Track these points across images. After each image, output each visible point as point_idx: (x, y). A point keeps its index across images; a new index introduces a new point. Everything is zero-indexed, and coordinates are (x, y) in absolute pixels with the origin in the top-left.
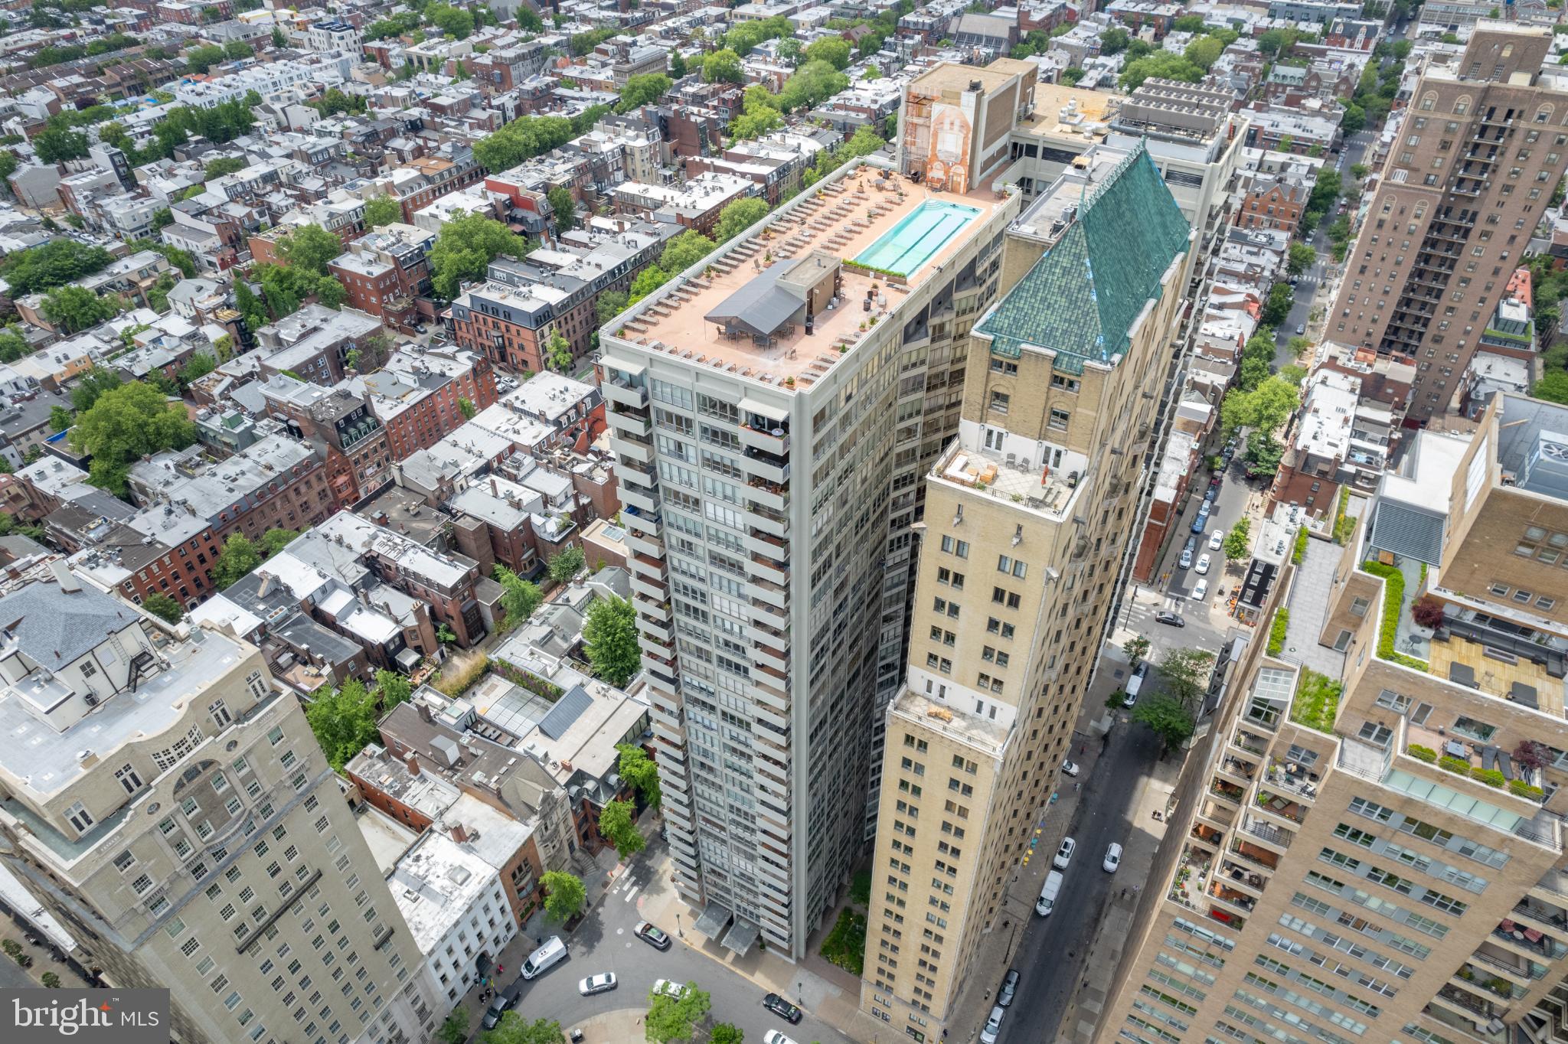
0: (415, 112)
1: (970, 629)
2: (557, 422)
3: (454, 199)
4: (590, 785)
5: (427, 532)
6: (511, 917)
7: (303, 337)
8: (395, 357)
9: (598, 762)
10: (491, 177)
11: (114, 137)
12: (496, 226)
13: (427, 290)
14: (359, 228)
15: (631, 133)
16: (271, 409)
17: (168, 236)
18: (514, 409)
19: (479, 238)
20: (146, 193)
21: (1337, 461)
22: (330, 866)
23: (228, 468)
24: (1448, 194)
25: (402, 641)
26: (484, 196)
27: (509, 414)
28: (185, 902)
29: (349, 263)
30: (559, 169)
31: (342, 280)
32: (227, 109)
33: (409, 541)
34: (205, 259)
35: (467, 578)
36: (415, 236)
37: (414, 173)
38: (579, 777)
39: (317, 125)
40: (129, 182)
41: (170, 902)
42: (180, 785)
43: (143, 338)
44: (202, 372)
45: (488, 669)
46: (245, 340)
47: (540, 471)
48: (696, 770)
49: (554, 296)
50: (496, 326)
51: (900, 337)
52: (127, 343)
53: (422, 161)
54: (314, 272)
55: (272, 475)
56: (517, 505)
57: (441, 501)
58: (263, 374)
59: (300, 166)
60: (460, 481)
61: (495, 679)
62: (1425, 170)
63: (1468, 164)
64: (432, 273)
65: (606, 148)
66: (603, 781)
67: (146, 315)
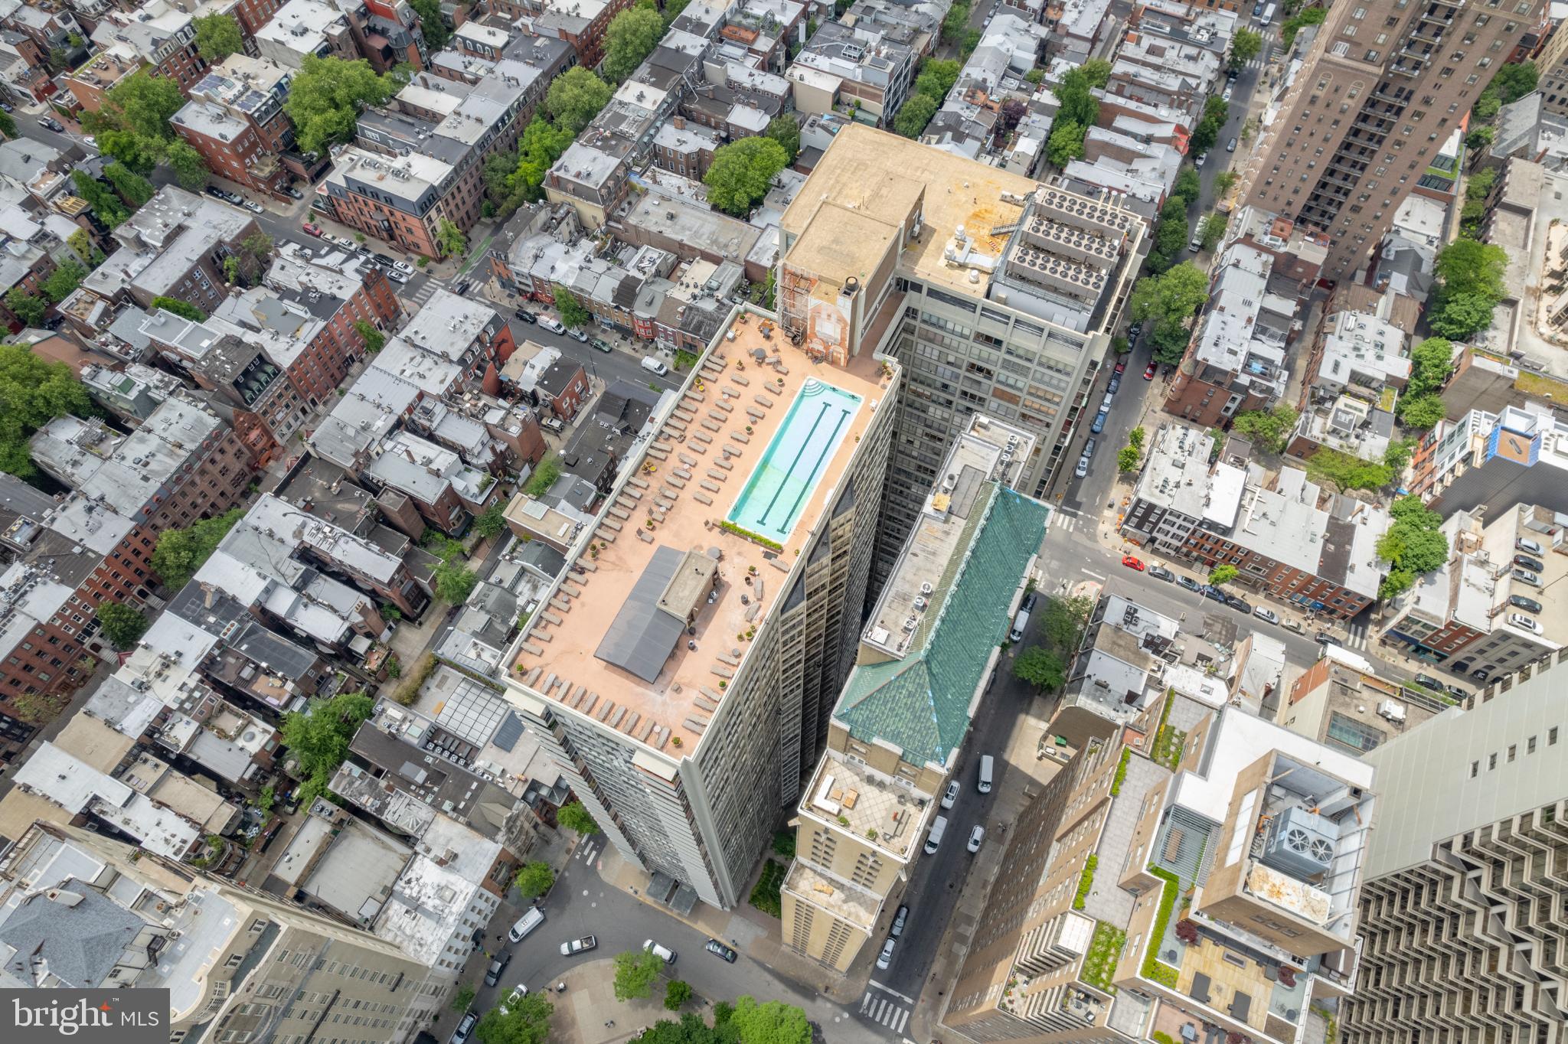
2: (462, 361)
4: (544, 792)
5: (352, 516)
6: (494, 899)
7: (169, 240)
8: (276, 264)
9: (549, 773)
13: (293, 147)
14: (193, 67)
18: (416, 347)
22: (345, 982)
23: (135, 448)
24: (1386, 72)
25: (352, 633)
27: (412, 352)
29: (196, 120)
33: (338, 529)
35: (401, 568)
36: (263, 77)
38: (534, 786)
44: (66, 291)
45: (438, 663)
46: (104, 242)
47: (453, 418)
49: (437, 171)
50: (378, 209)
54: (158, 140)
55: (184, 454)
56: (436, 472)
57: (361, 475)
58: (137, 298)
60: (375, 448)
61: (445, 676)
62: (1367, 46)
63: (1412, 44)
64: (295, 128)
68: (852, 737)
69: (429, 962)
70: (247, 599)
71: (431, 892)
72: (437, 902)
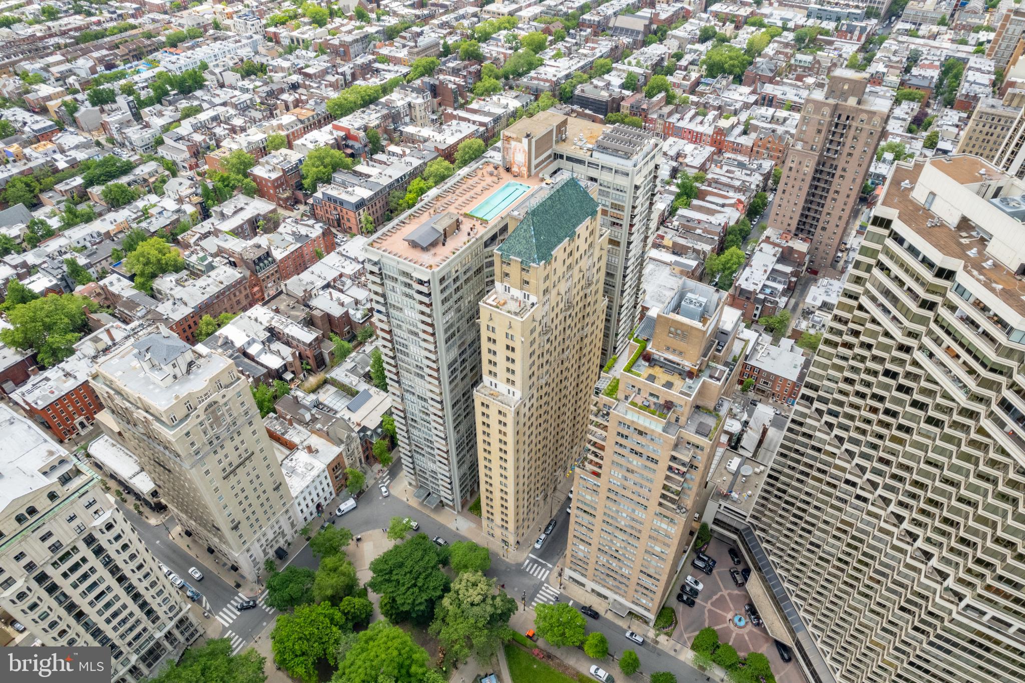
0: (295, 78)
1: (501, 361)
2: (364, 263)
3: (314, 134)
4: (369, 433)
5: (298, 317)
6: (332, 489)
7: (235, 213)
8: (283, 225)
9: (372, 422)
10: (335, 122)
11: (129, 91)
12: (337, 153)
13: (300, 187)
14: (263, 151)
15: (414, 95)
16: (220, 252)
17: (161, 151)
18: (343, 255)
19: (327, 160)
20: (147, 126)
21: (755, 292)
22: (257, 451)
23: (201, 282)
25: (285, 368)
26: (331, 133)
27: (340, 258)
28: (207, 454)
29: (259, 171)
30: (372, 117)
31: (255, 180)
32: (190, 75)
33: (290, 321)
34: (181, 164)
35: (317, 339)
36: (294, 156)
37: (294, 118)
38: (364, 429)
39: (240, 84)
40: (138, 117)
41: (201, 454)
42: (206, 410)
43: (153, 211)
44: (184, 231)
45: (325, 382)
46: (205, 214)
47: (355, 287)
48: (410, 422)
49: (366, 193)
50: (335, 209)
51: (482, 246)
52: (145, 214)
53: (298, 110)
54: (240, 177)
55: (223, 286)
56: (342, 305)
57: (305, 301)
58: (216, 233)
59: (232, 111)
60: (314, 292)
61: (328, 386)
64: (303, 177)
65: (400, 103)
66: (375, 431)
67: (153, 198)
68: (503, 262)
69: (294, 494)
70: (238, 344)
71: (302, 465)
72: (305, 471)
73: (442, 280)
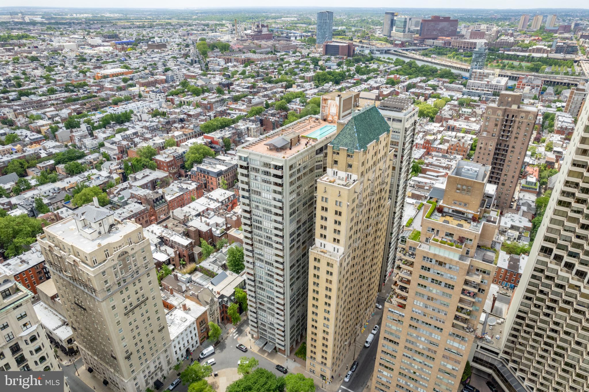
0: (182, 116)
1: (330, 224)
2: (222, 202)
3: (193, 140)
4: (225, 299)
5: (179, 231)
6: (197, 339)
7: (143, 177)
8: (172, 184)
9: (228, 292)
10: (206, 134)
11: (88, 122)
12: (207, 147)
13: (183, 167)
14: (163, 148)
15: (251, 123)
16: (133, 196)
17: (102, 150)
18: (209, 198)
19: (201, 151)
20: (96, 138)
22: (150, 298)
23: (119, 211)
24: (499, 139)
25: (168, 262)
26: (203, 140)
27: (207, 200)
28: (115, 292)
29: (158, 157)
30: (227, 133)
31: (156, 162)
32: (123, 114)
33: (174, 233)
34: (113, 157)
35: (191, 243)
36: (180, 150)
37: (181, 133)
38: (222, 297)
39: (151, 119)
40: (91, 135)
42: (119, 256)
43: (93, 177)
44: (111, 187)
45: (196, 270)
46: (125, 178)
47: (216, 217)
49: (224, 168)
50: (204, 177)
51: (315, 153)
52: (89, 178)
53: (184, 130)
54: (148, 159)
55: (132, 213)
56: (208, 224)
57: (185, 221)
58: (131, 187)
59: (144, 130)
60: (190, 217)
61: (197, 273)
62: (492, 132)
63: (504, 131)
64: (184, 162)
65: (242, 127)
66: (229, 298)
67: (95, 171)
68: (334, 153)
69: (172, 338)
71: (178, 318)
72: (180, 322)
73: (291, 167)
